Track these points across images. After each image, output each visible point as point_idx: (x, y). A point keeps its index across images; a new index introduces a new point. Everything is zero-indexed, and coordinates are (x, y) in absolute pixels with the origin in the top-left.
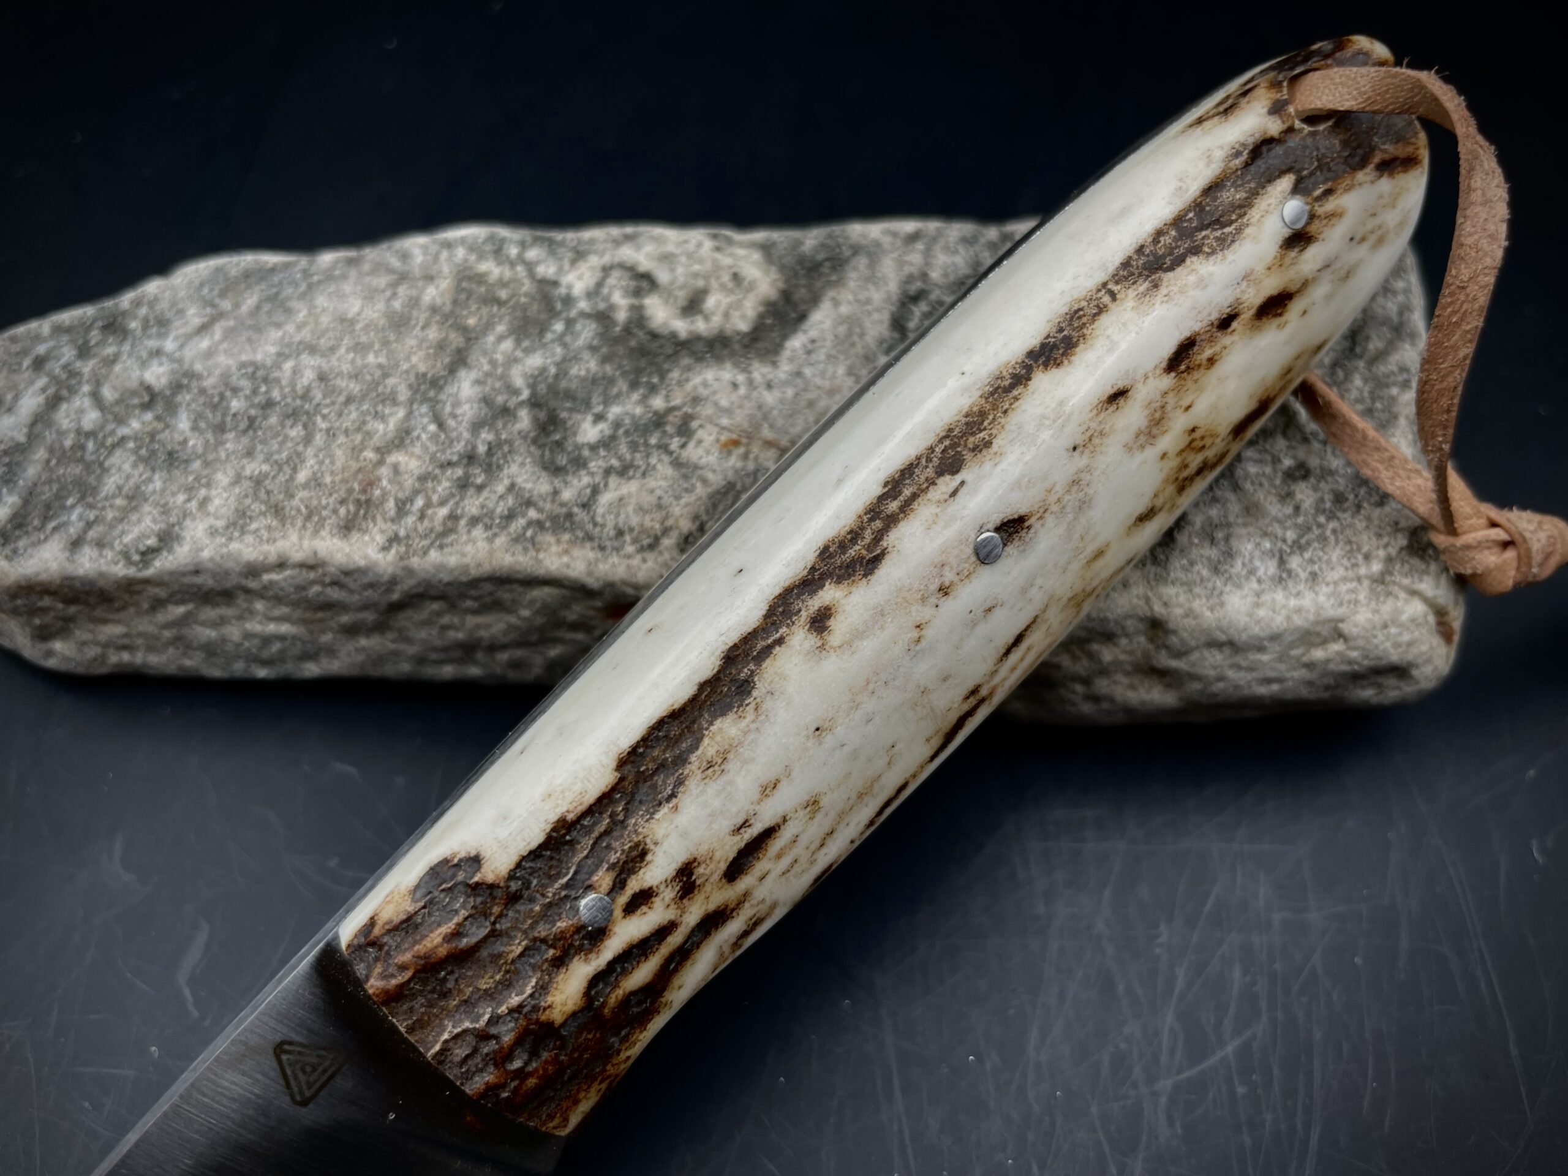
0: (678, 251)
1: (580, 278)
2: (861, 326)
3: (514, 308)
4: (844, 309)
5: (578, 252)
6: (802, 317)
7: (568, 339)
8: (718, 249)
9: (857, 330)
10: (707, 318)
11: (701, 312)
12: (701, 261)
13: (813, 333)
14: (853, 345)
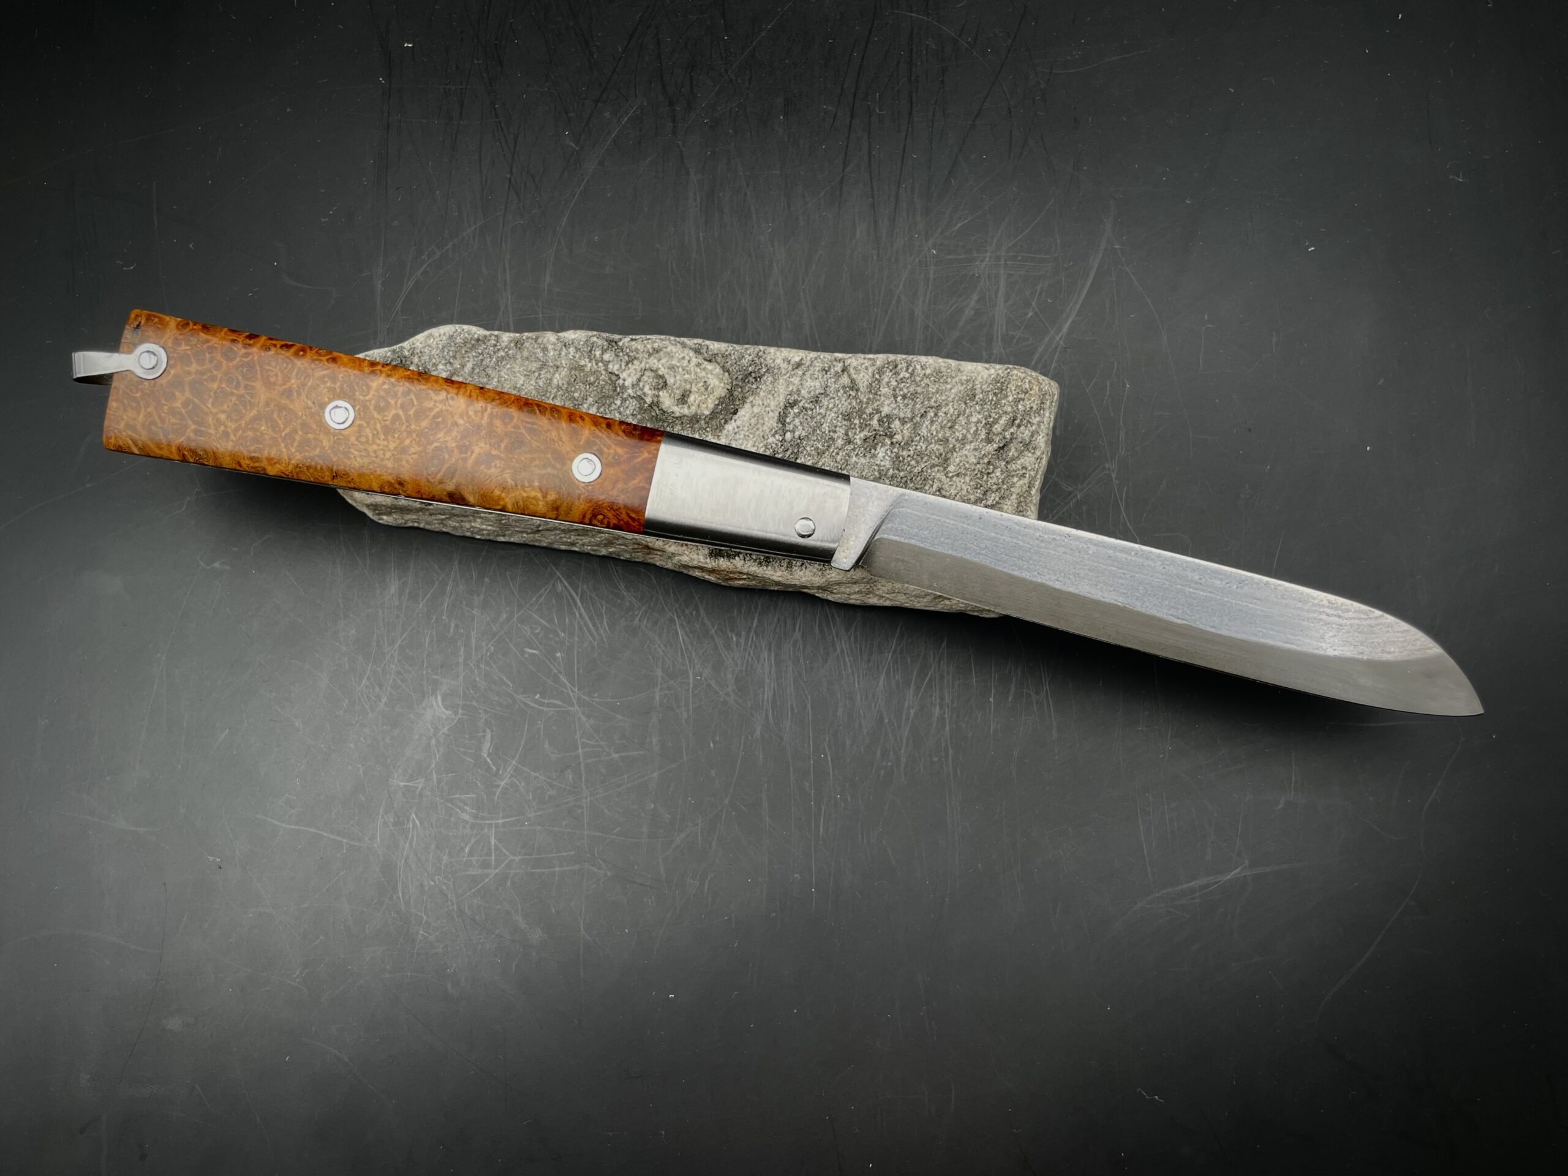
0: (678, 364)
1: (629, 375)
2: (763, 418)
3: (597, 386)
4: (756, 410)
5: (629, 356)
6: (735, 412)
7: (622, 409)
8: (698, 365)
9: (761, 421)
10: (689, 407)
11: (687, 402)
12: (689, 373)
13: (739, 423)
14: (758, 429)
